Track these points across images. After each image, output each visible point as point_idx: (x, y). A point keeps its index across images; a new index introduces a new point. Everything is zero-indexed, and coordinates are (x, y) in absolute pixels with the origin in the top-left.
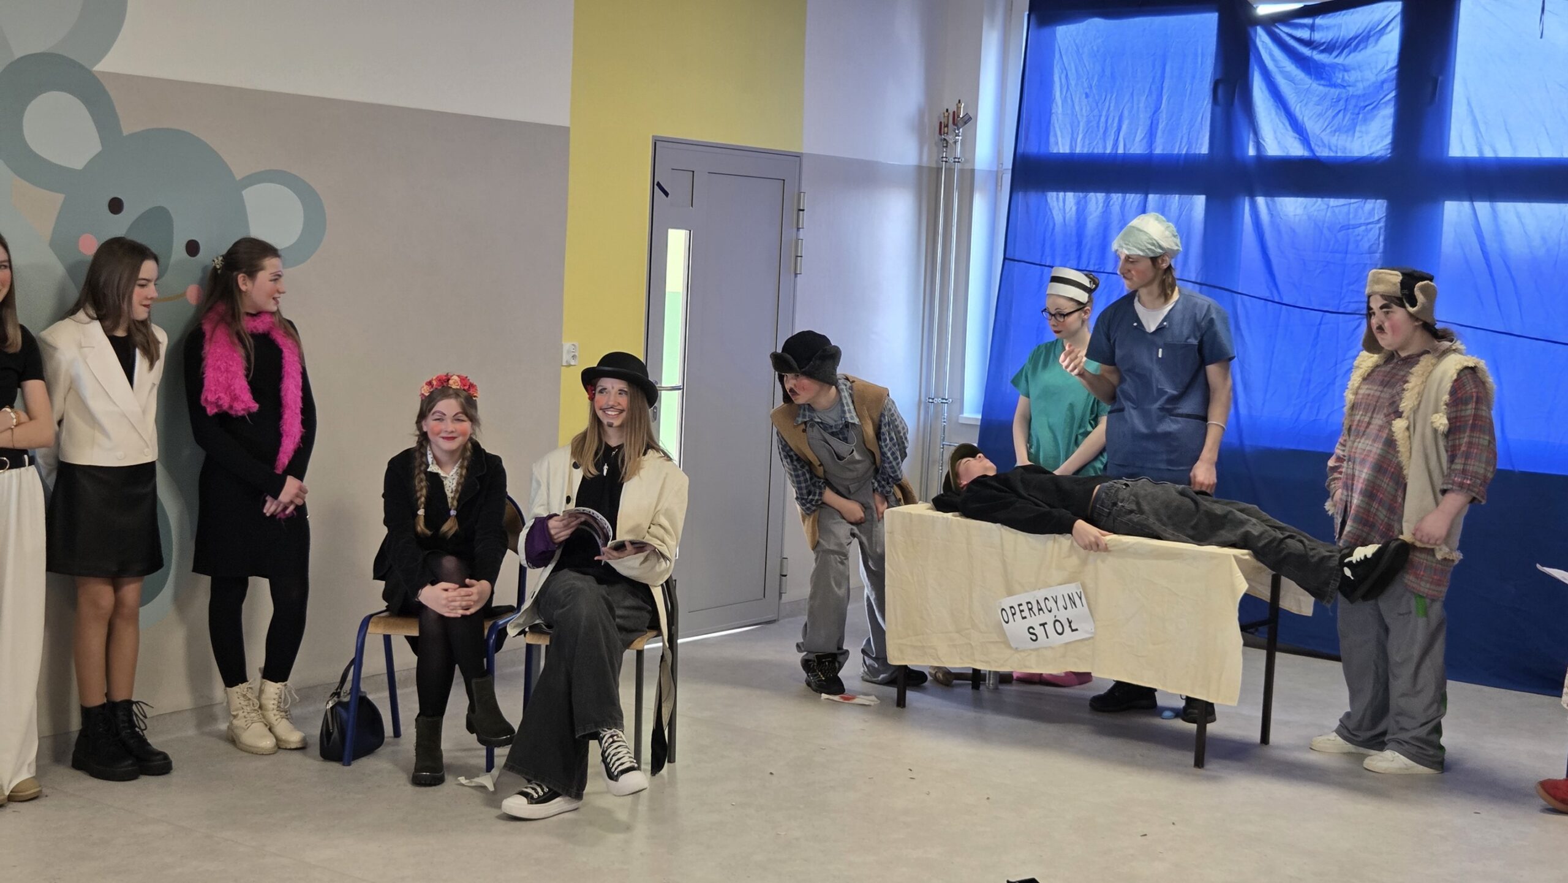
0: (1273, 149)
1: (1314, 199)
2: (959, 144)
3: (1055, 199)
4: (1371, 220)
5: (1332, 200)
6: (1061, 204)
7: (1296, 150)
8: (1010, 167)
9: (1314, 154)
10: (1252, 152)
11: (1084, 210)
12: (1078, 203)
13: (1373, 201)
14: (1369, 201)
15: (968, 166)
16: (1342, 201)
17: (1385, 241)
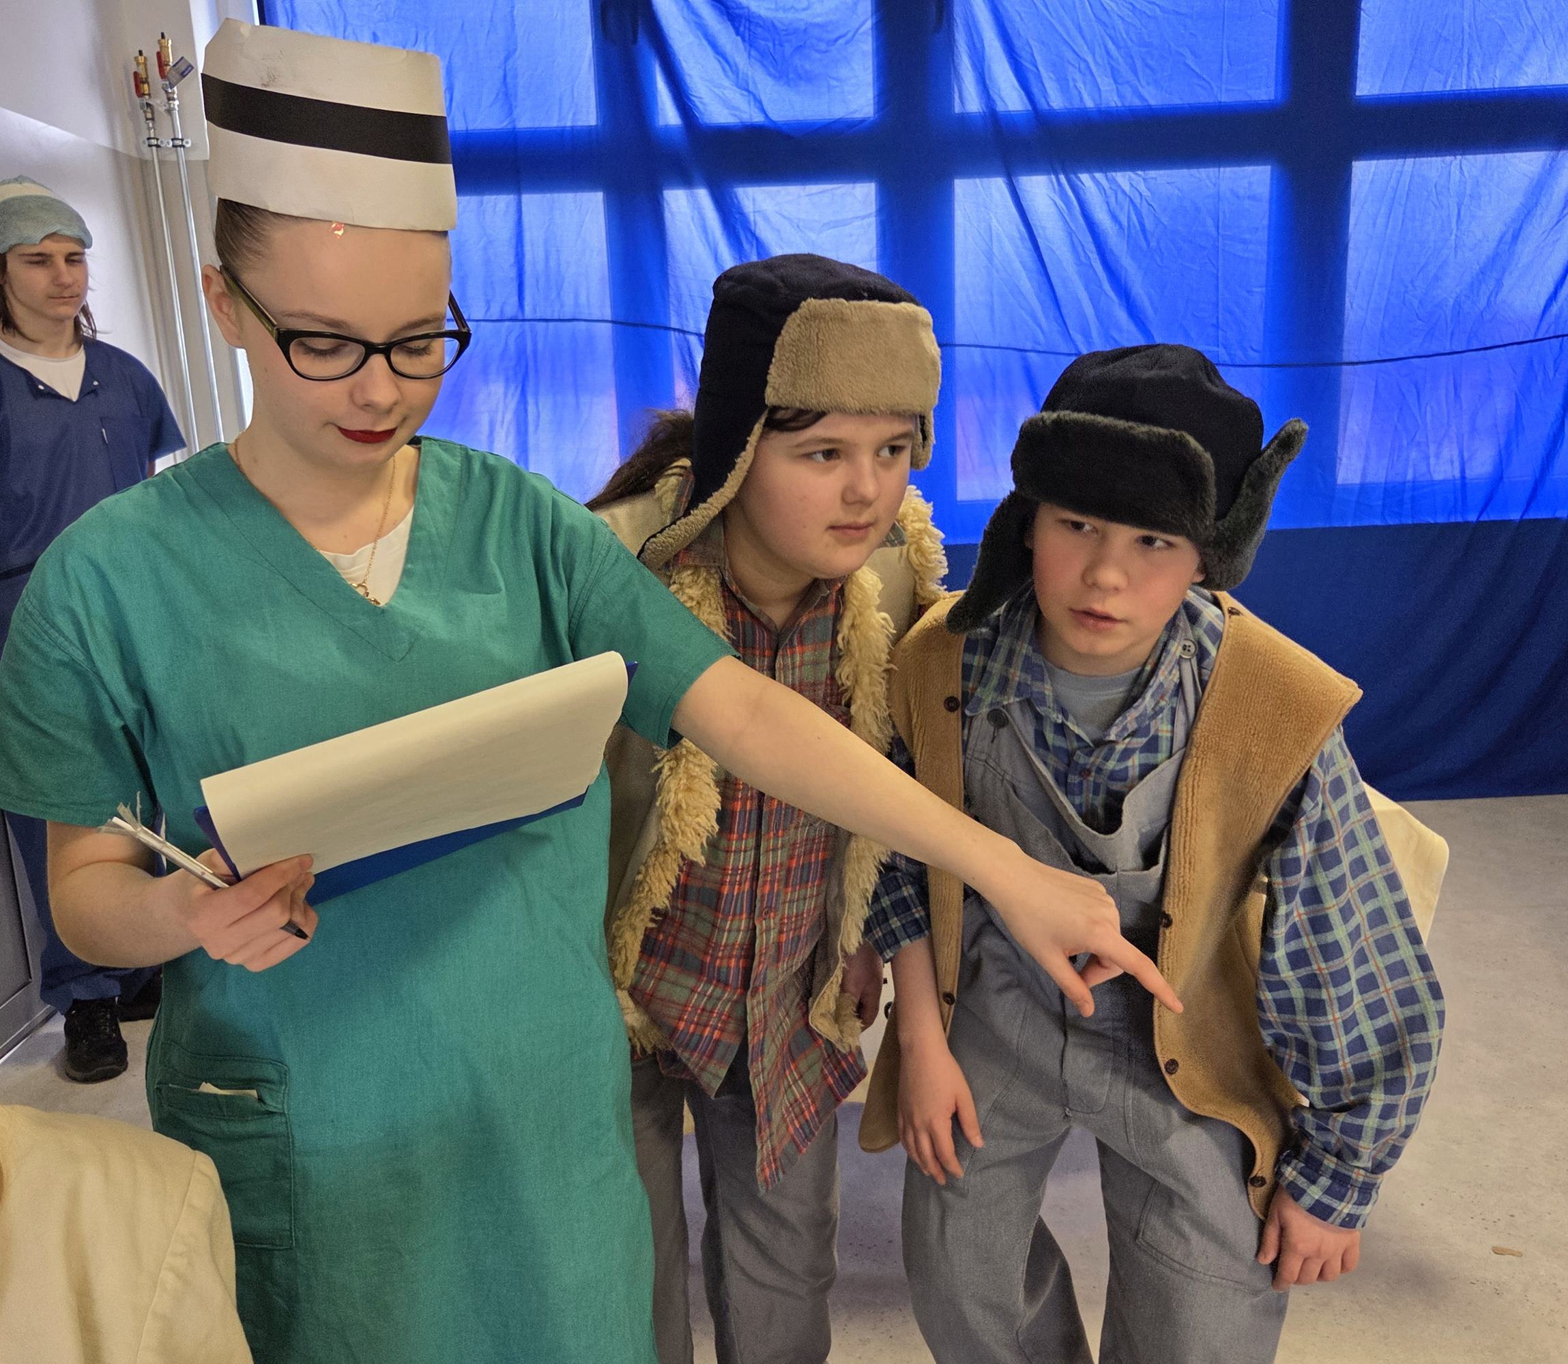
2: (176, 113)
4: (868, 211)
7: (747, 113)
9: (766, 116)
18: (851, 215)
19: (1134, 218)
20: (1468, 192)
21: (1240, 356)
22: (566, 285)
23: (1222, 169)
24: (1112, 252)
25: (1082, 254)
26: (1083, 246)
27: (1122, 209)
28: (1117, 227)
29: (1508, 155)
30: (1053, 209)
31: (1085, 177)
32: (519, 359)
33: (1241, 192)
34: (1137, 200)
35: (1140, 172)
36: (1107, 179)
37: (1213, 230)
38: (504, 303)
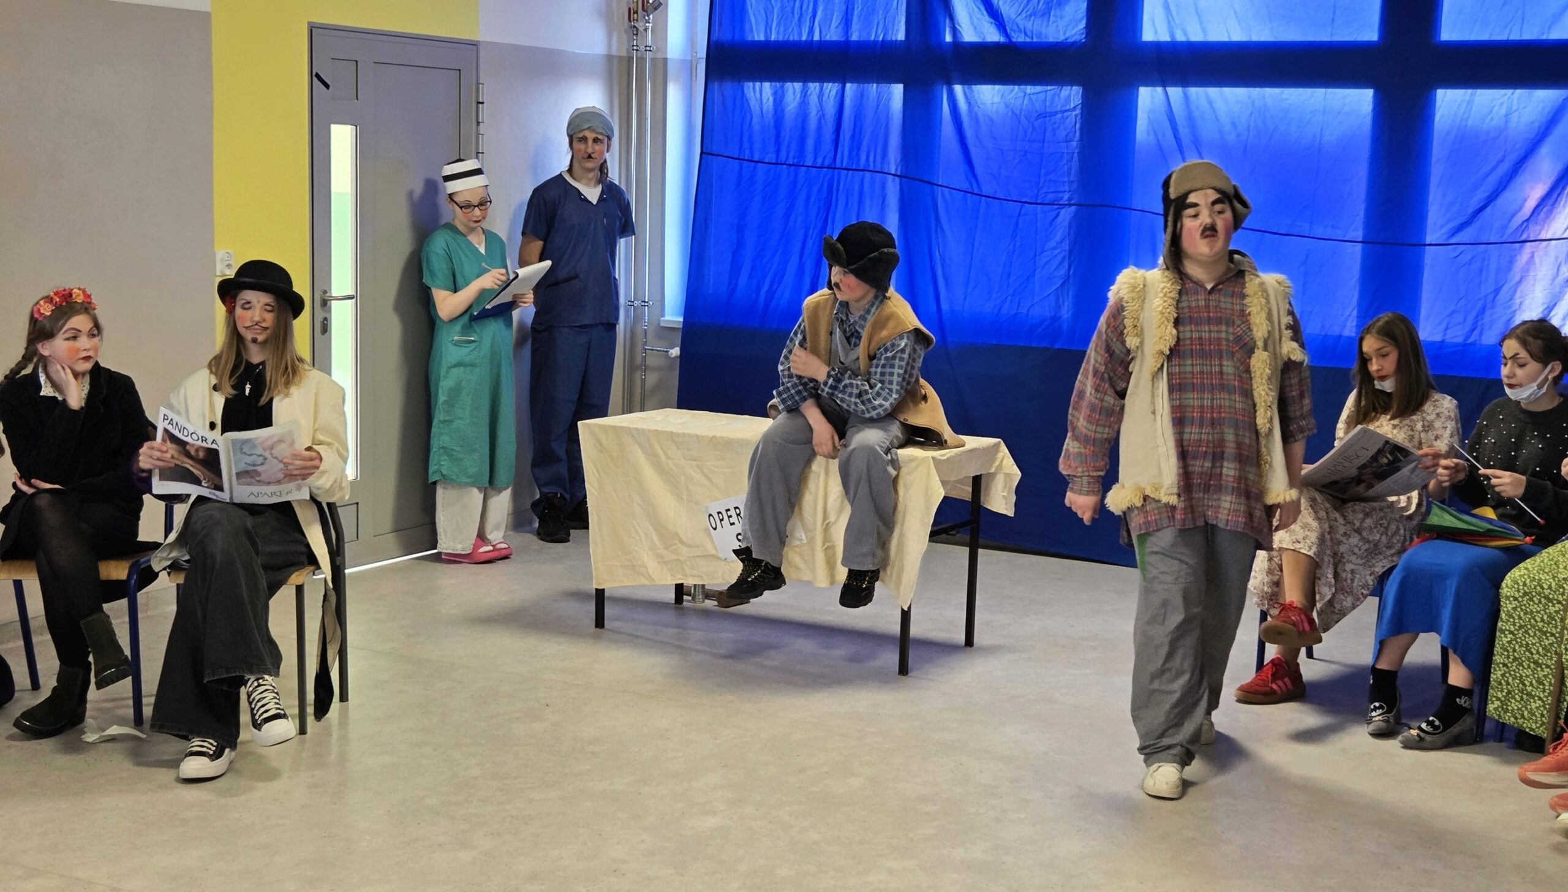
0: (969, 36)
1: (1011, 87)
2: (650, 30)
3: (751, 89)
4: (1068, 108)
5: (1029, 87)
6: (758, 94)
7: (993, 35)
8: (704, 55)
9: (1010, 41)
10: (948, 38)
11: (781, 101)
12: (775, 94)
13: (1069, 87)
14: (1064, 88)
15: (659, 56)
16: (1038, 88)
17: (1081, 129)
32: (828, 193)
38: (825, 155)
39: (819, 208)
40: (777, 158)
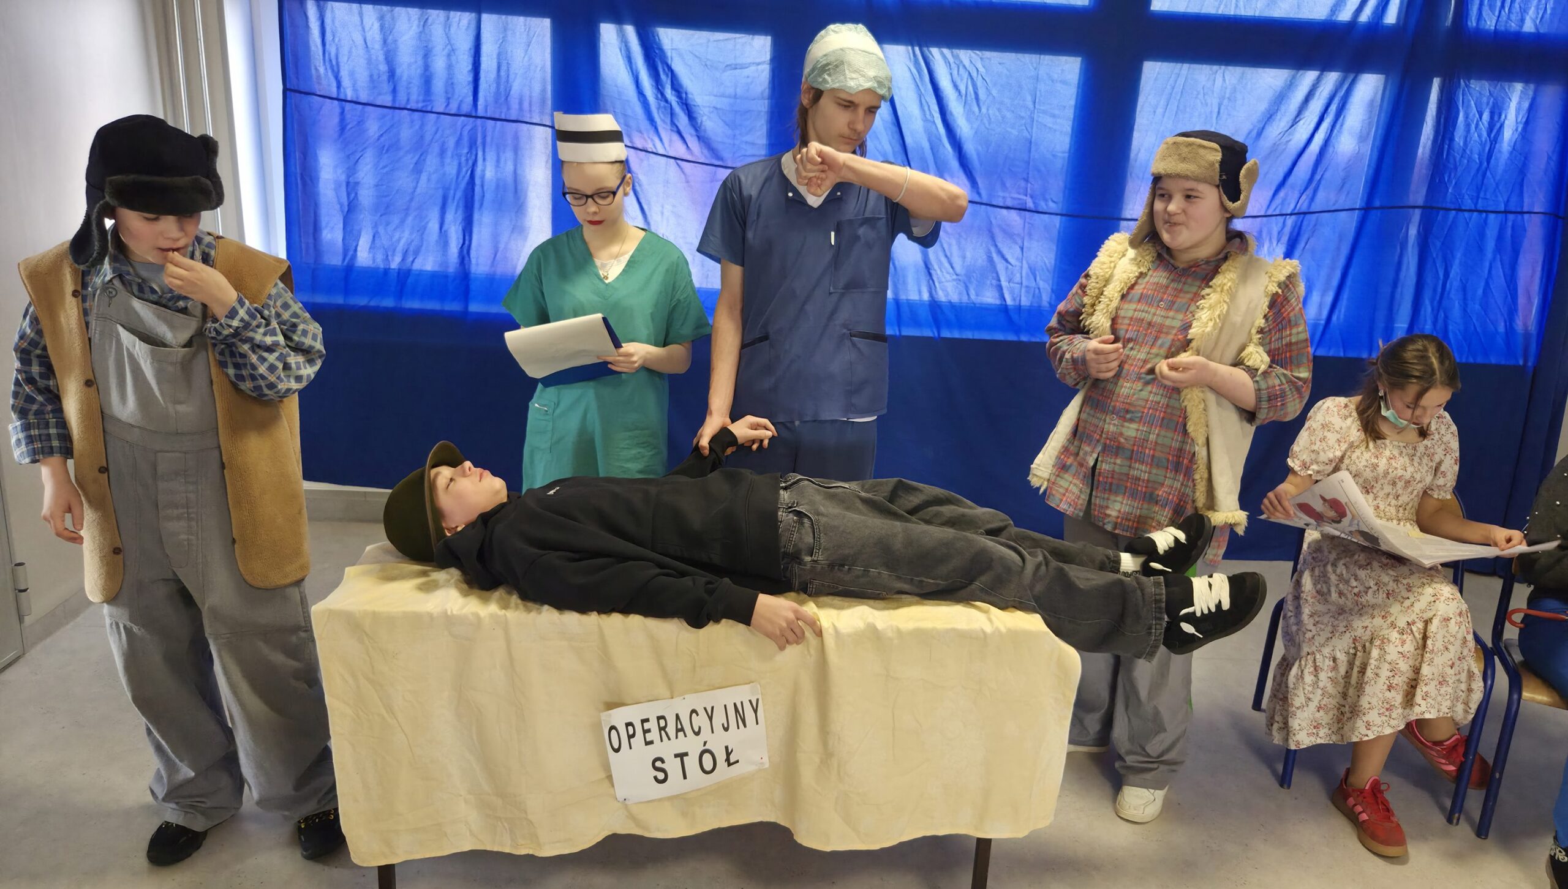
4: (758, 61)
12: (381, 19)
13: (762, 37)
18: (749, 61)
19: (970, 88)
20: (1227, 95)
21: (1043, 206)
22: (512, 92)
23: (1042, 56)
24: (951, 114)
25: (928, 113)
26: (929, 106)
27: (962, 80)
28: (957, 94)
29: (1260, 70)
30: (908, 74)
31: (935, 51)
32: (471, 148)
33: (1056, 76)
34: (974, 74)
35: (978, 52)
36: (953, 56)
37: (1031, 106)
38: (461, 101)
39: (460, 164)
40: (394, 100)
